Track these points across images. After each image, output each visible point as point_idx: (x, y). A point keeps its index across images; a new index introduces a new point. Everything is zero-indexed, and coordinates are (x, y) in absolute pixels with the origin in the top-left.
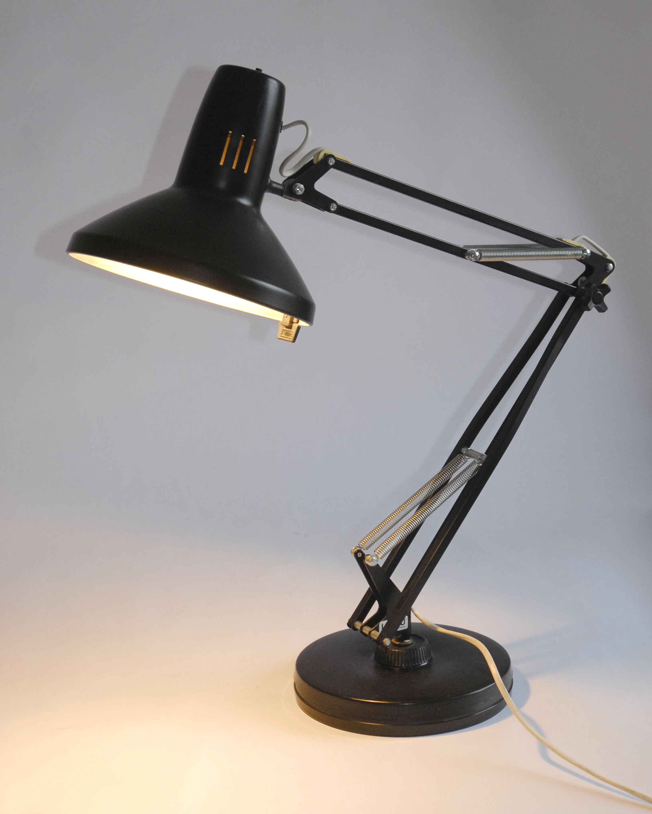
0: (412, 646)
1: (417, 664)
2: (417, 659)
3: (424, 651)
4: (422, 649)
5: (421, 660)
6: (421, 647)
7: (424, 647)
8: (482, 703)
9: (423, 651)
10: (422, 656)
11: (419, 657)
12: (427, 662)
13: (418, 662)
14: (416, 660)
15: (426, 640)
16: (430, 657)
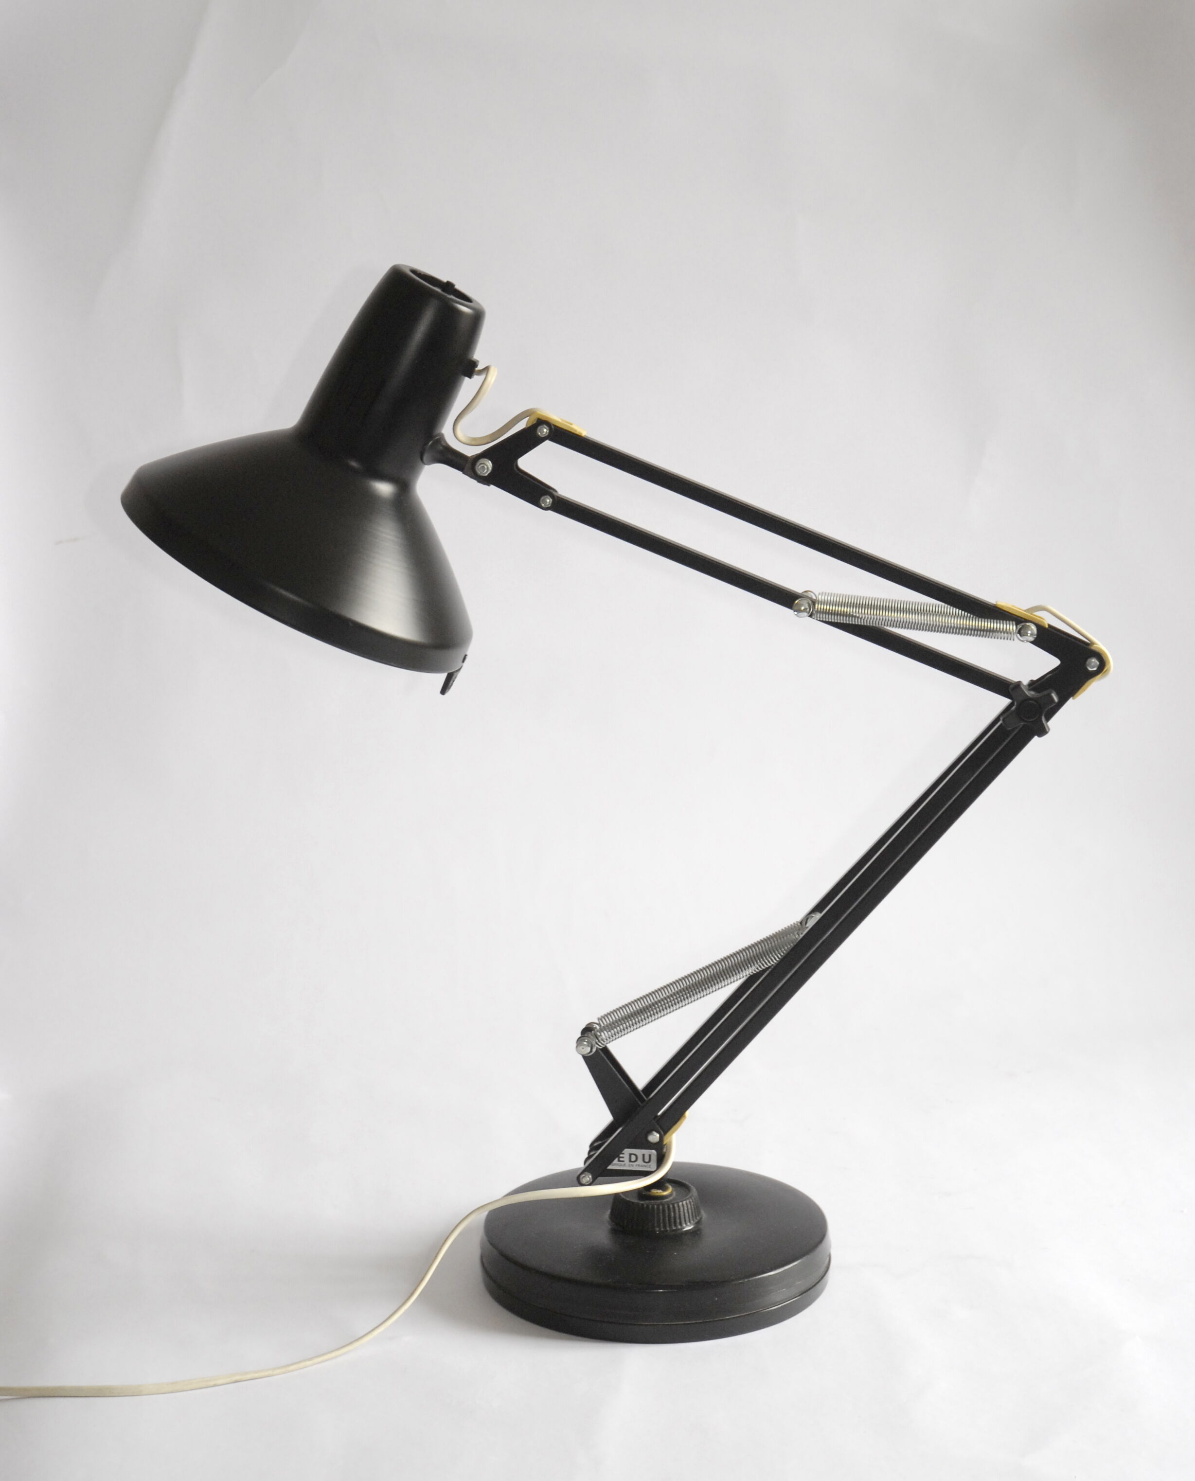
0: (671, 1198)
1: (679, 1227)
2: (680, 1218)
3: (691, 1207)
4: (685, 1205)
5: (685, 1221)
6: (685, 1200)
7: (691, 1201)
8: (784, 1290)
9: (689, 1206)
10: (687, 1214)
11: (682, 1216)
12: (693, 1225)
13: (681, 1224)
14: (678, 1221)
15: (694, 1191)
16: (698, 1218)
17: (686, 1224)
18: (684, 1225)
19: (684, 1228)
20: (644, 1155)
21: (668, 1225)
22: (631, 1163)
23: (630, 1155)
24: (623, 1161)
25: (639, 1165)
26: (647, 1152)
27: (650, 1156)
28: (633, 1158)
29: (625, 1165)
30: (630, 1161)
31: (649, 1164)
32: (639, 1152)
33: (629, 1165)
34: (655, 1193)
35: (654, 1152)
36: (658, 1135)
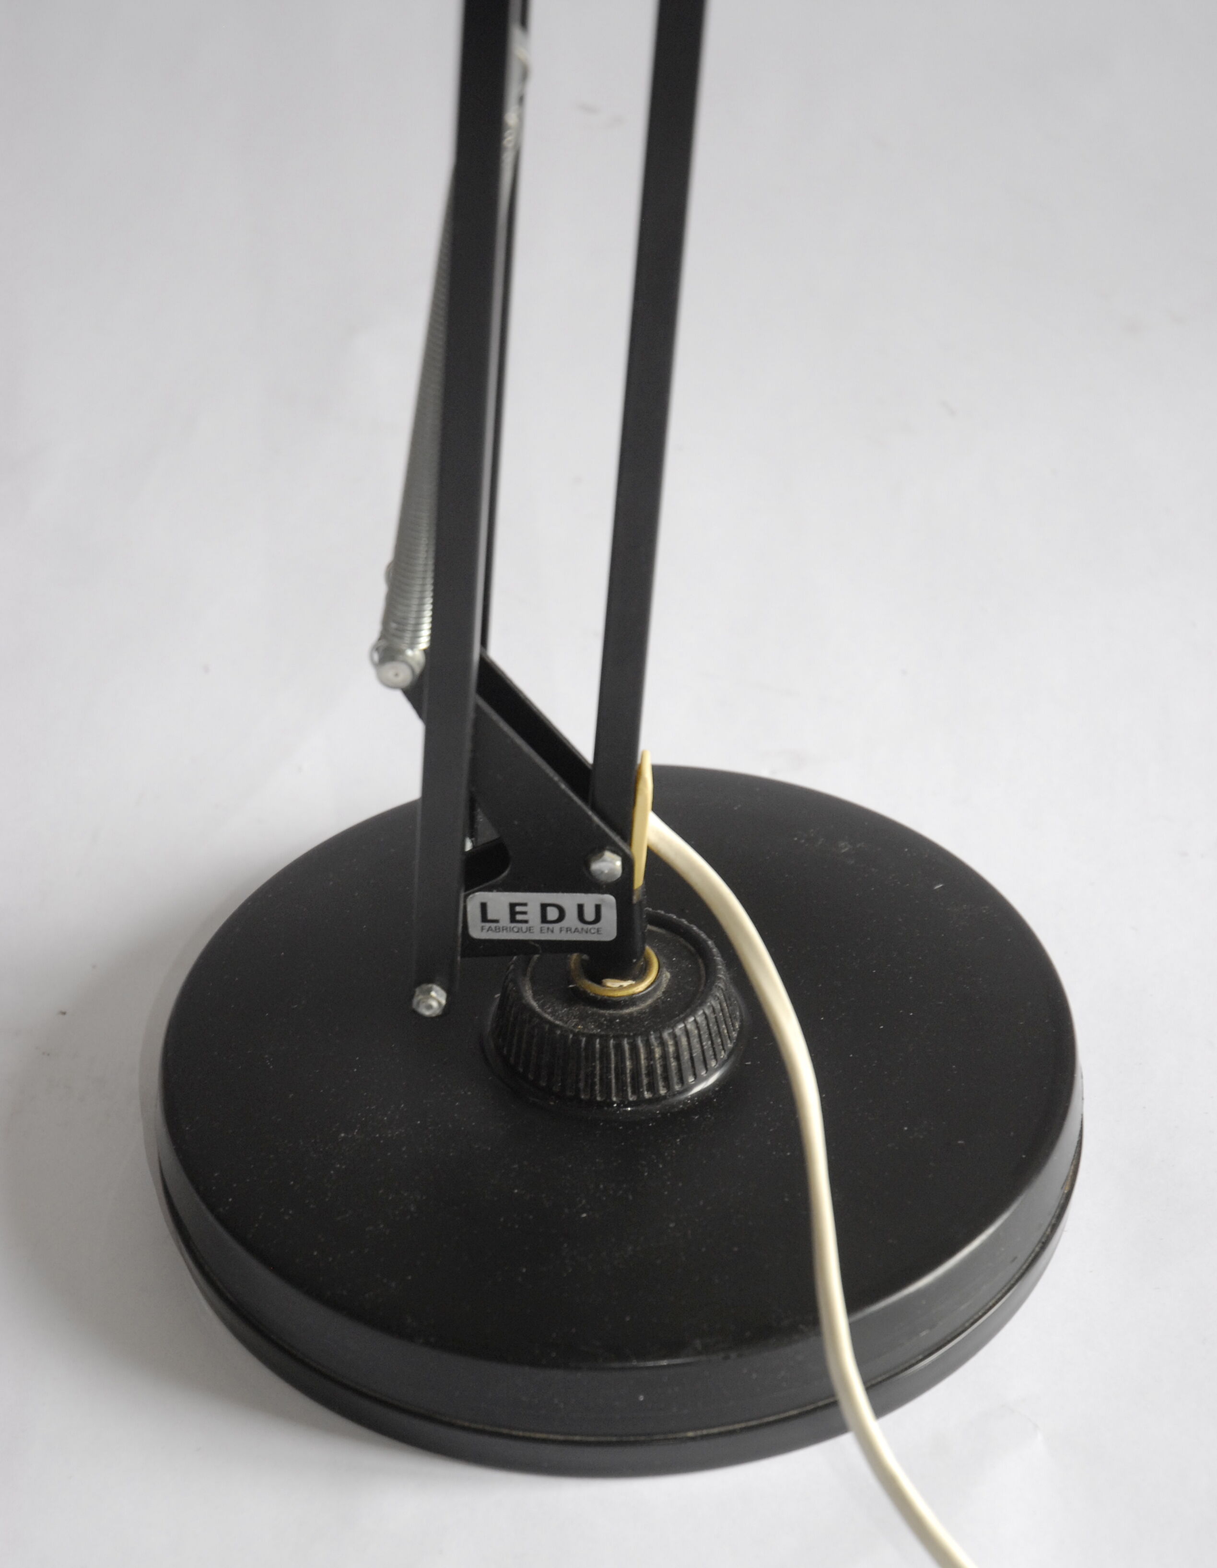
17: (695, 1075)
18: (691, 1079)
19: (691, 1087)
20: (580, 908)
21: (675, 1079)
22: (546, 926)
23: (544, 907)
24: (526, 922)
25: (568, 930)
26: (589, 900)
27: (598, 908)
28: (552, 914)
29: (529, 930)
30: (544, 919)
31: (597, 926)
32: (569, 901)
33: (541, 930)
34: (614, 990)
35: (609, 901)
36: (618, 863)
